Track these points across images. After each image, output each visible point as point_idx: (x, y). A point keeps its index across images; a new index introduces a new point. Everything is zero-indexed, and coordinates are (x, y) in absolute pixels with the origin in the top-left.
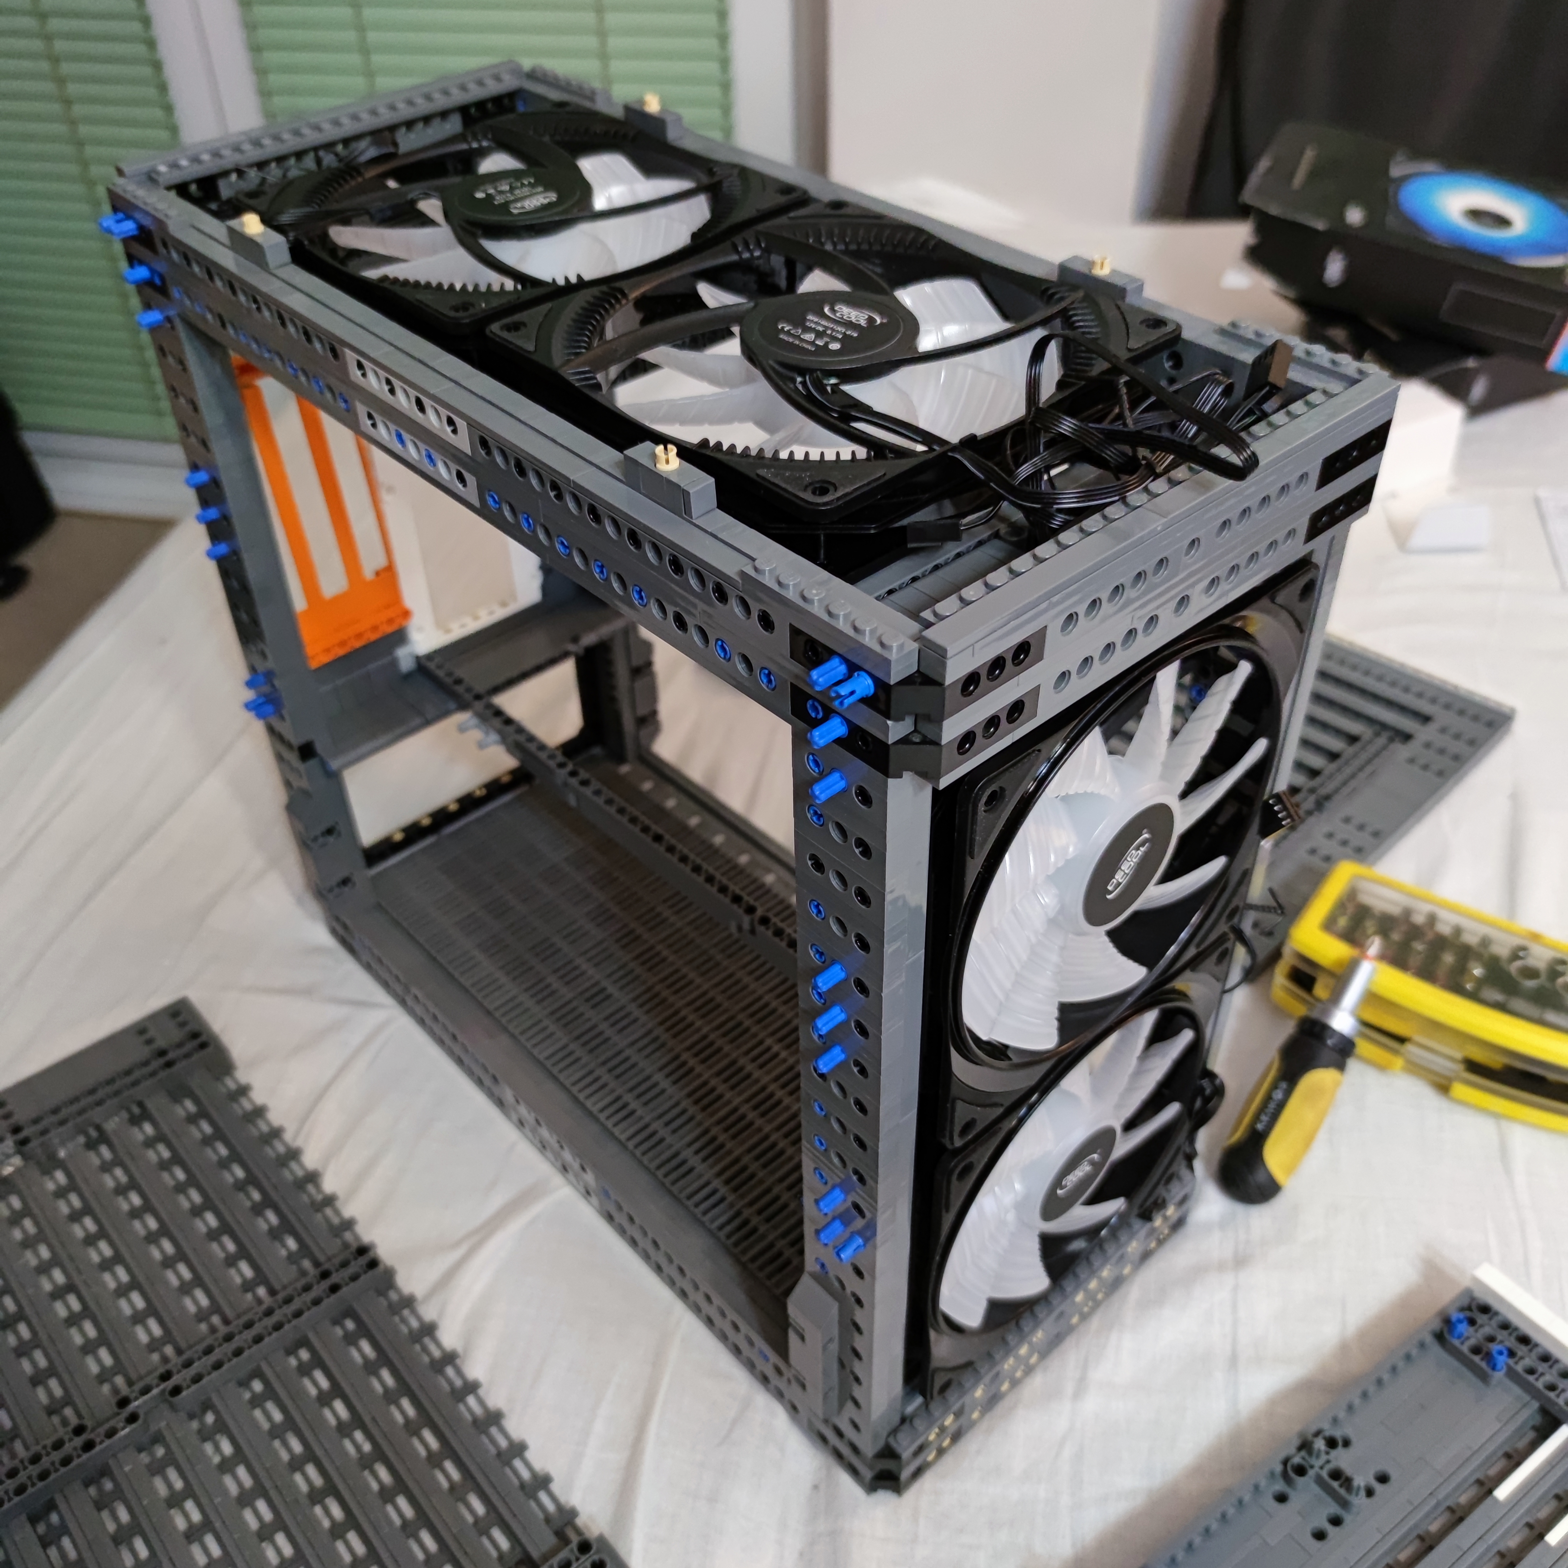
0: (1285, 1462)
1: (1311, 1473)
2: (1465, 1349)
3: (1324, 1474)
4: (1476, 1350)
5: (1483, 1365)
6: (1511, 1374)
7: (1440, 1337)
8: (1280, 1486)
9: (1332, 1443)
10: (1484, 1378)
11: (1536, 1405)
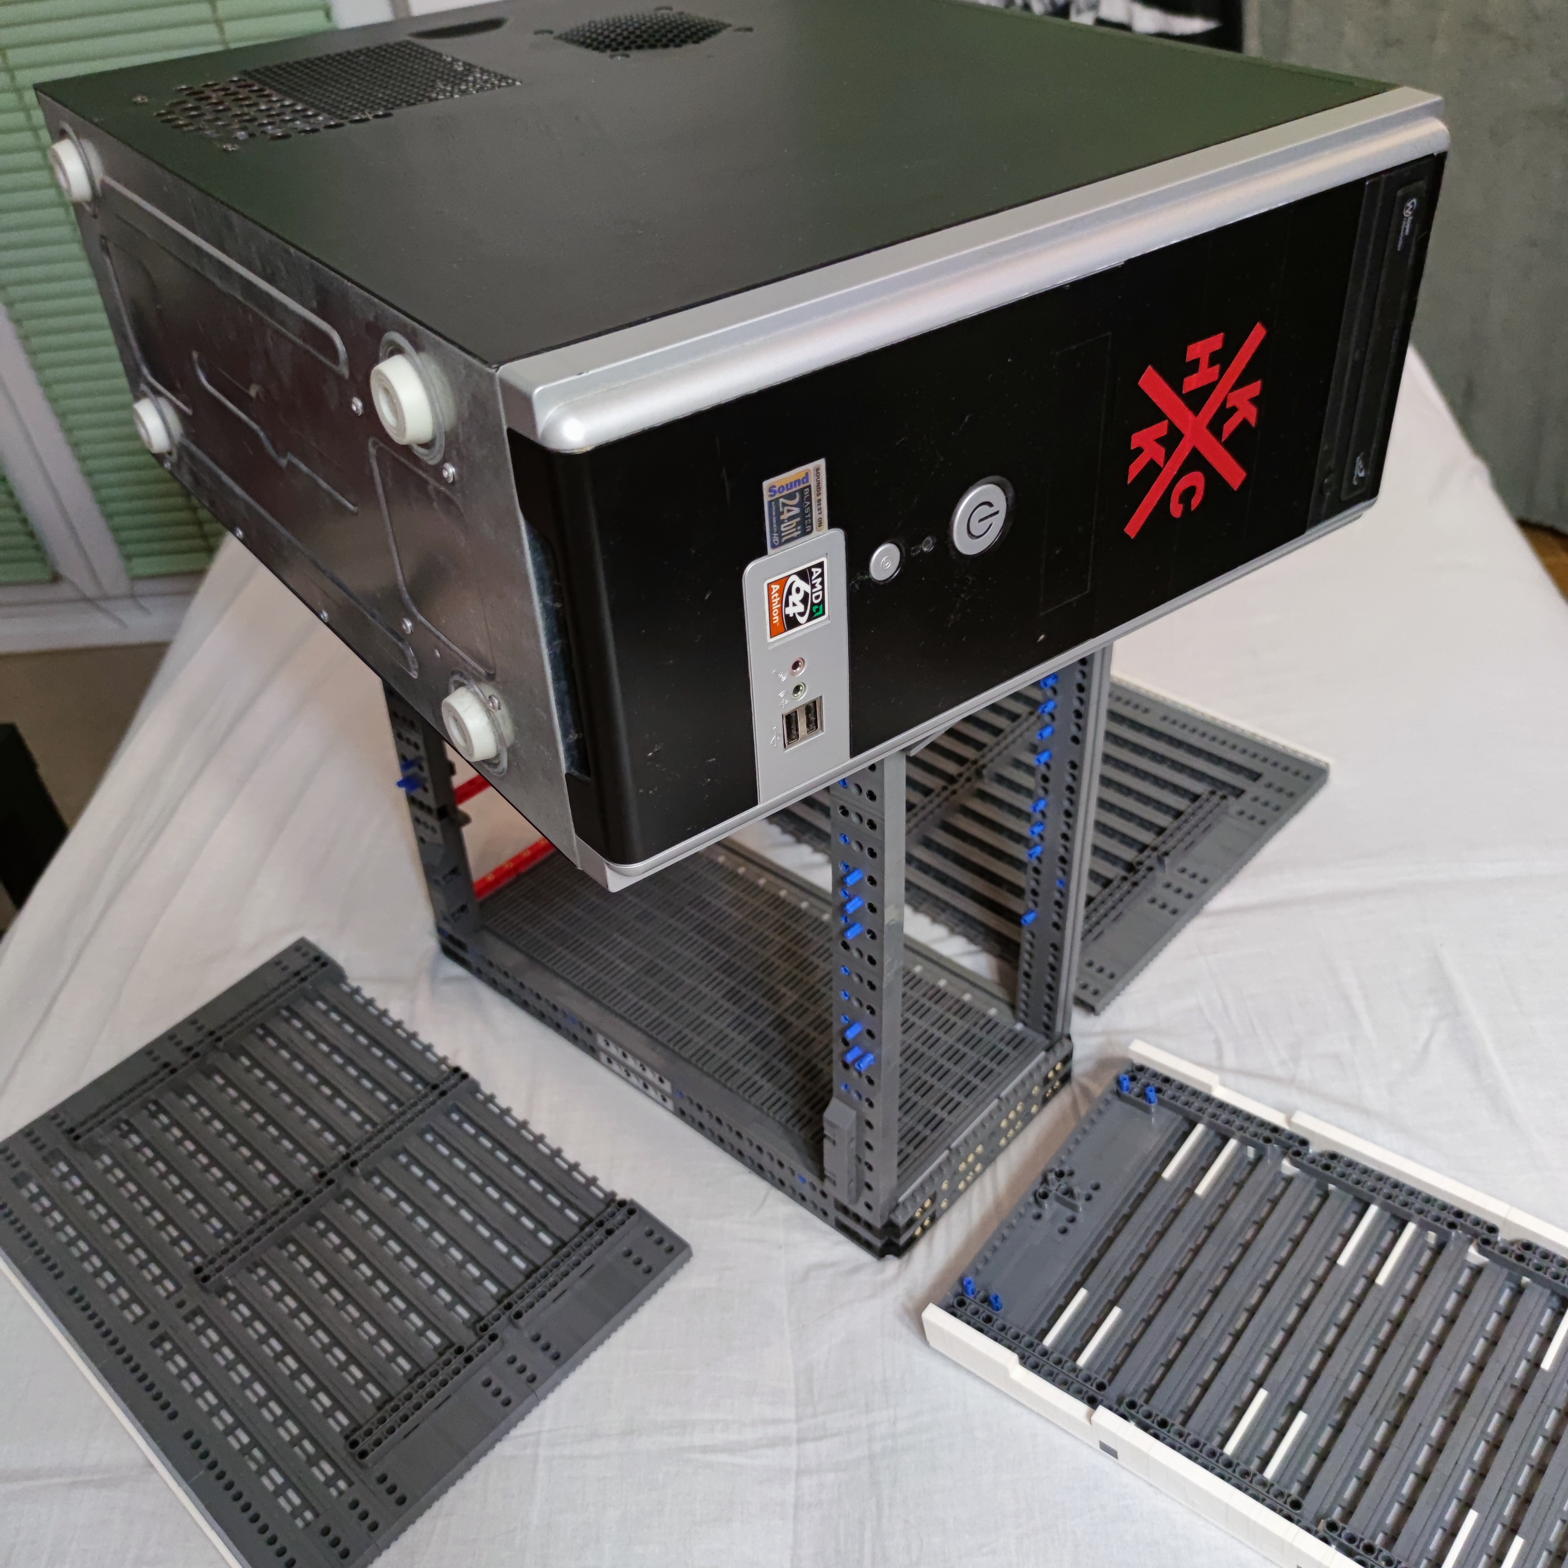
0: (1035, 1194)
1: (1051, 1195)
2: (1132, 1096)
3: (1059, 1194)
4: (1139, 1095)
5: (1144, 1102)
6: (1161, 1103)
7: (1118, 1094)
8: (1035, 1210)
9: (1060, 1175)
10: (1147, 1110)
11: (1180, 1118)
